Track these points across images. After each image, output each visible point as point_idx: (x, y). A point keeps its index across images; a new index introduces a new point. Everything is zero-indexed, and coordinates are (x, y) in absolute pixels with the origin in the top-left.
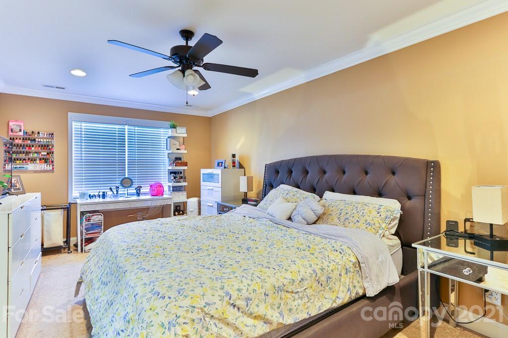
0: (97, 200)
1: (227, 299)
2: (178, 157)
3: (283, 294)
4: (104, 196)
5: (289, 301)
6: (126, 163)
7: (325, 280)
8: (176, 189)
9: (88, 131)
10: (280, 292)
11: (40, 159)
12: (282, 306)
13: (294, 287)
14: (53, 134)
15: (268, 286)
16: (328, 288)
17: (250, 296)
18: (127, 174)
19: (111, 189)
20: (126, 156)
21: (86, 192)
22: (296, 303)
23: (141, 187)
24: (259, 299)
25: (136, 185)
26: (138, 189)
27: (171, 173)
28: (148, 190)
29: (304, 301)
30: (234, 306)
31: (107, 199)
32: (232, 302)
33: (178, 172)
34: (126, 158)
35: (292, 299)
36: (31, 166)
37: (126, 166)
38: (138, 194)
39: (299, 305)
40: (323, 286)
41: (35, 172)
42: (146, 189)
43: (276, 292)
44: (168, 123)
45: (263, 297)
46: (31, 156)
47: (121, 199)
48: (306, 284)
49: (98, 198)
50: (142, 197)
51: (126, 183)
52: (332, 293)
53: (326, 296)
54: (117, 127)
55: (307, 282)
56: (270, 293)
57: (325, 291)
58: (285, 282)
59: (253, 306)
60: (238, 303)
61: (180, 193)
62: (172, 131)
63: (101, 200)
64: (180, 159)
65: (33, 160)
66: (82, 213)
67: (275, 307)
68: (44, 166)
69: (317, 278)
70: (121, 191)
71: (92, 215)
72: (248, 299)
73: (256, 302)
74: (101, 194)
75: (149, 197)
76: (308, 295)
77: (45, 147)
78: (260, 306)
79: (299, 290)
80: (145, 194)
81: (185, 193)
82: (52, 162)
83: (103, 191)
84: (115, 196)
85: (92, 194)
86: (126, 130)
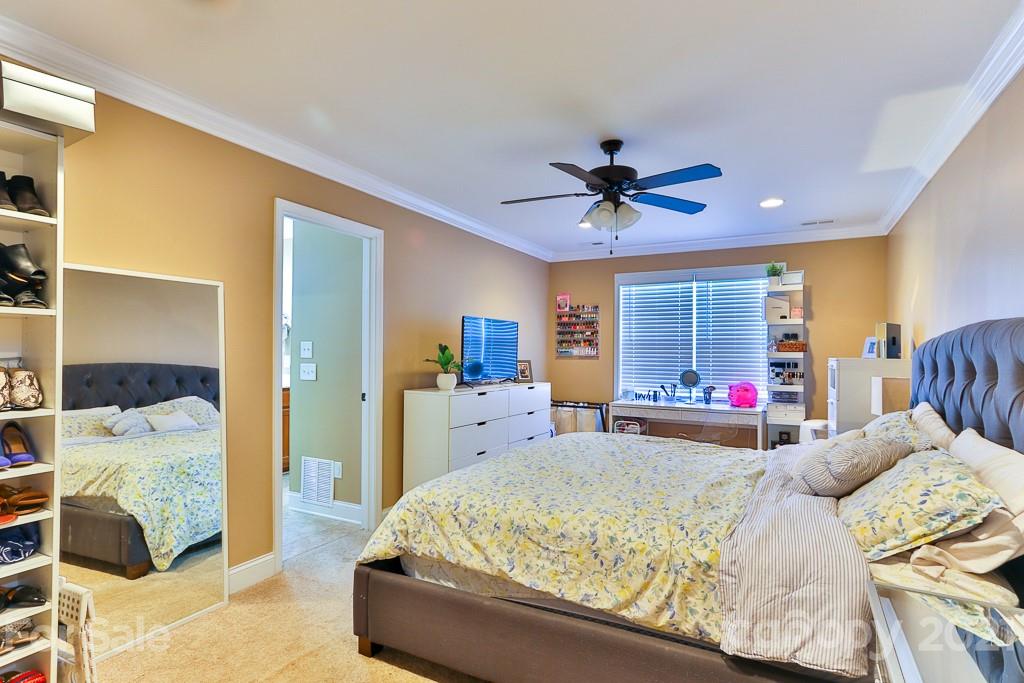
0: (646, 402)
1: (453, 507)
2: (790, 333)
3: (522, 539)
4: (655, 398)
5: (530, 554)
6: (694, 346)
7: (610, 558)
8: (781, 398)
9: (641, 297)
10: (518, 533)
11: (585, 341)
12: (515, 553)
13: (545, 539)
14: (597, 307)
15: (505, 517)
16: (613, 575)
17: (476, 517)
18: (694, 364)
19: (662, 387)
20: (694, 333)
21: (629, 388)
22: (540, 563)
23: (714, 388)
24: (486, 527)
25: (704, 384)
26: (708, 391)
27: (772, 365)
28: (726, 395)
29: (554, 567)
30: (456, 519)
31: (662, 403)
32: (455, 513)
33: (789, 364)
34: (694, 338)
35: (537, 554)
36: (576, 351)
37: (694, 351)
38: (708, 401)
39: (543, 567)
40: (605, 566)
41: (581, 357)
42: (721, 393)
43: (512, 531)
44: (764, 267)
45: (492, 527)
46: (576, 336)
47: (679, 405)
48: (566, 545)
49: (647, 400)
50: (713, 406)
51: (690, 379)
52: (620, 588)
53: (609, 587)
54: (680, 286)
55: (570, 543)
56: (504, 528)
57: (609, 578)
58: (532, 524)
59: (476, 530)
60: (461, 517)
61: (791, 407)
62: (770, 281)
63: (652, 403)
64: (795, 336)
65: (577, 342)
66: (616, 418)
67: (505, 549)
68: (588, 351)
69: (594, 548)
70: (681, 392)
71: (628, 424)
72: (473, 520)
73: (482, 528)
74: (652, 393)
75: (727, 407)
76: (567, 563)
77: (590, 324)
78: (483, 535)
79: (551, 547)
80: (719, 401)
81: (802, 408)
82: (597, 344)
83: (656, 389)
84: (667, 400)
85: (639, 392)
86: (695, 290)
